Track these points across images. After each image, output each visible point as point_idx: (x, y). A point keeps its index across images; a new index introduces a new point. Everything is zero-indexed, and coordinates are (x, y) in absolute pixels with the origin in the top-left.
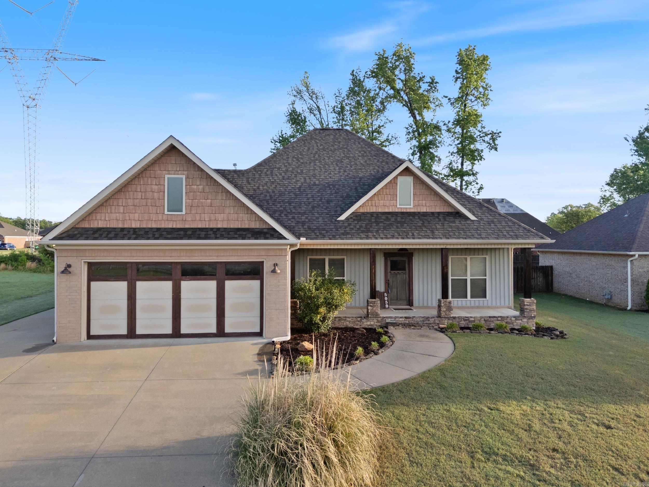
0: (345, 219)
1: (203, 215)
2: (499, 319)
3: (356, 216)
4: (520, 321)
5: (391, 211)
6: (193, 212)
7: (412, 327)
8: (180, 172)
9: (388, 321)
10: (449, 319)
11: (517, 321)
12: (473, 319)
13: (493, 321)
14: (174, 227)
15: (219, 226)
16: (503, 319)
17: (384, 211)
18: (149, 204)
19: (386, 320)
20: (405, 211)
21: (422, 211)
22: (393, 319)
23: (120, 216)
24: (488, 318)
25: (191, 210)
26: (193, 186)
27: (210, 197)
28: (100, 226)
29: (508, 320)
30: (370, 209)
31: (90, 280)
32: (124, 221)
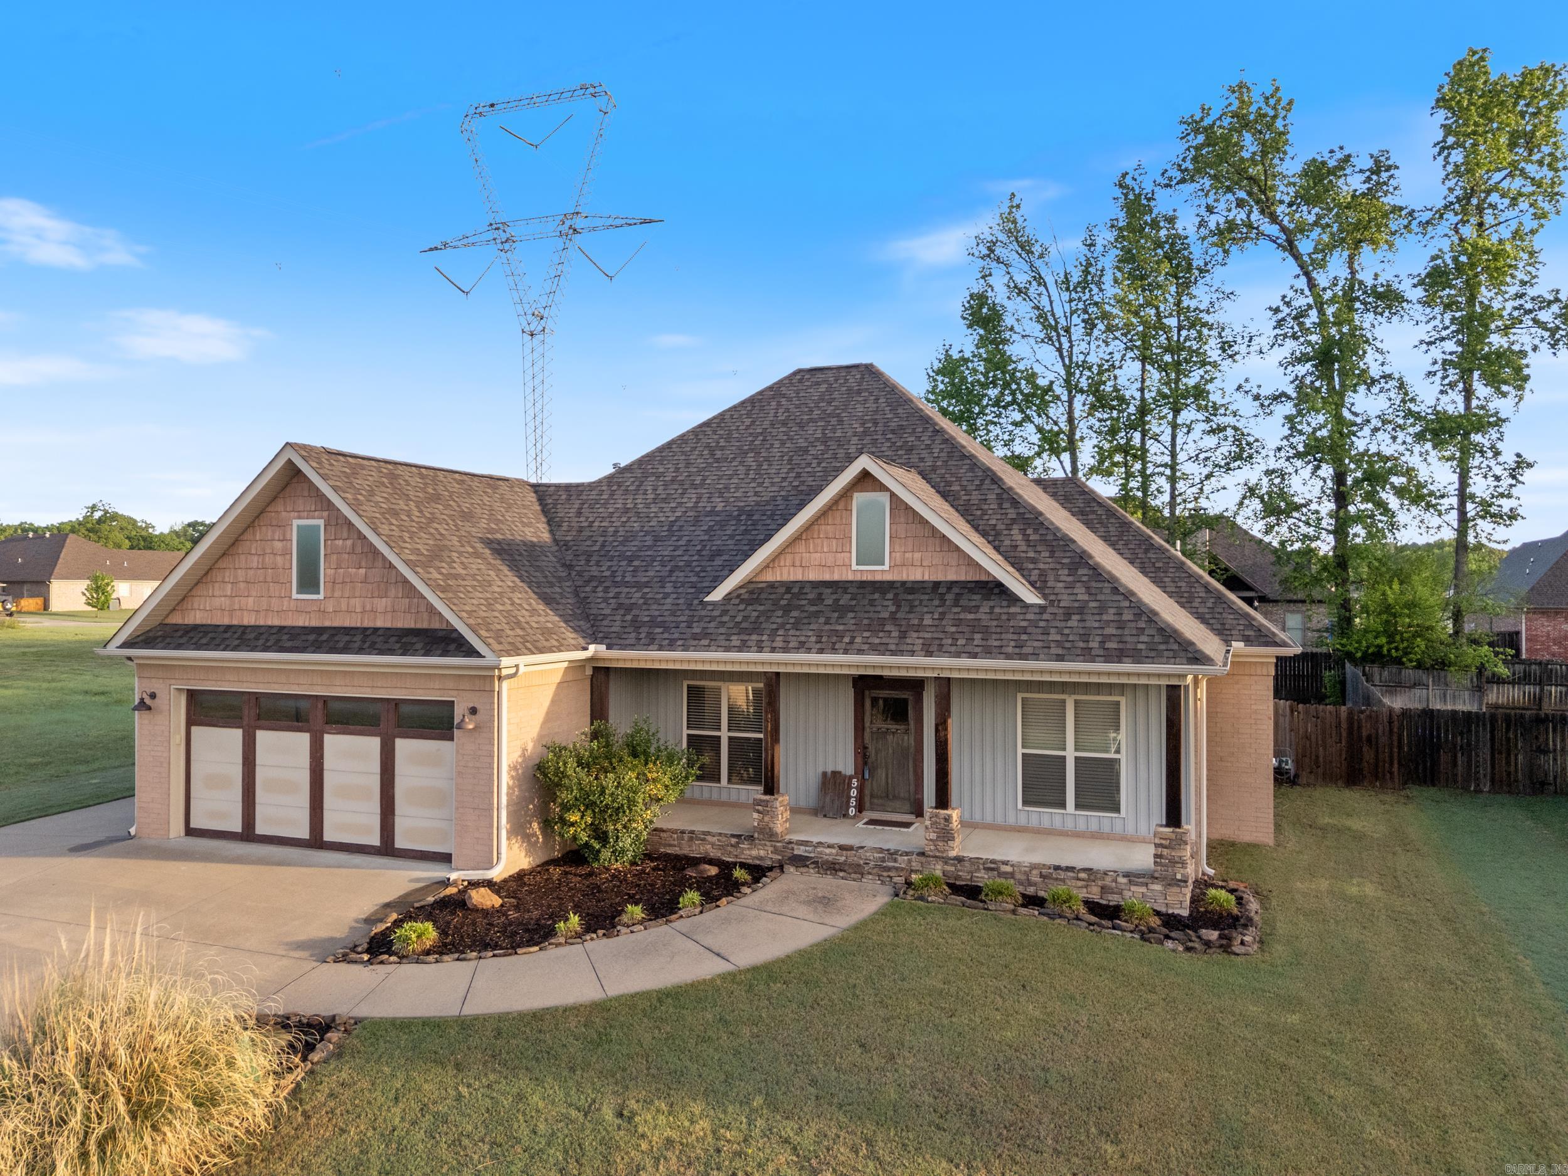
0: (724, 599)
1: (352, 601)
2: (1083, 875)
3: (752, 592)
4: (1143, 889)
5: (836, 577)
6: (337, 594)
7: (841, 874)
8: (317, 513)
9: (800, 851)
10: (946, 863)
11: (1133, 888)
12: (1008, 869)
13: (1063, 880)
14: (307, 624)
15: (379, 624)
16: (1092, 877)
17: (821, 579)
18: (269, 579)
19: (793, 849)
20: (870, 578)
21: (912, 578)
22: (810, 849)
23: (224, 602)
24: (1051, 871)
25: (333, 591)
26: (337, 542)
27: (363, 564)
28: (198, 622)
29: (1108, 881)
30: (789, 573)
31: (190, 723)
32: (232, 611)
